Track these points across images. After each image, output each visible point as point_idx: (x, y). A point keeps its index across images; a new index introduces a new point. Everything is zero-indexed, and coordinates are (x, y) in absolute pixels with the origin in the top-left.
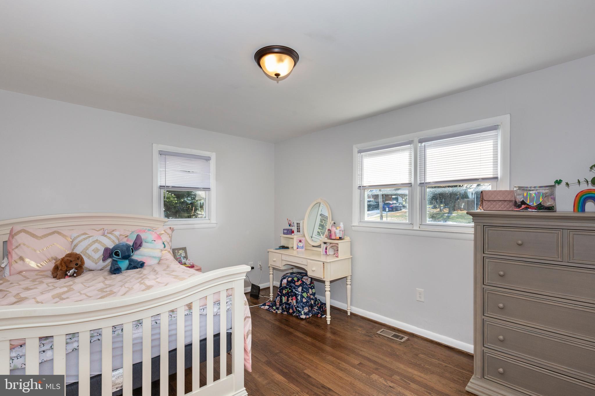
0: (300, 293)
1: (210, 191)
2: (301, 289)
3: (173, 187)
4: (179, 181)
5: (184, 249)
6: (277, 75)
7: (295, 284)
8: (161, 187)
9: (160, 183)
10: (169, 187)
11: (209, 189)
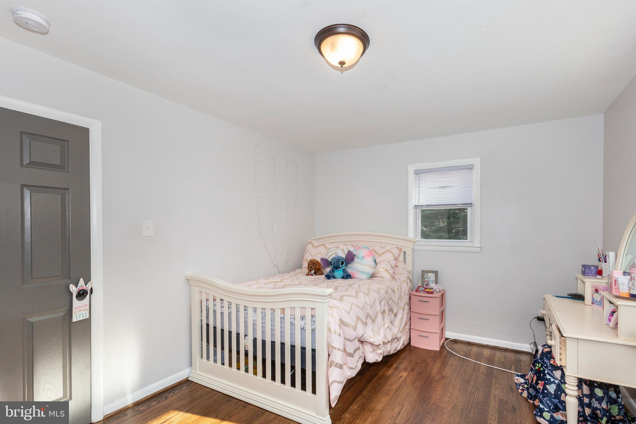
0: (556, 382)
1: (471, 206)
2: (560, 375)
3: (427, 206)
4: (433, 199)
5: (436, 273)
6: (342, 63)
7: (550, 362)
8: (416, 206)
9: (415, 203)
10: (422, 206)
11: (471, 204)
